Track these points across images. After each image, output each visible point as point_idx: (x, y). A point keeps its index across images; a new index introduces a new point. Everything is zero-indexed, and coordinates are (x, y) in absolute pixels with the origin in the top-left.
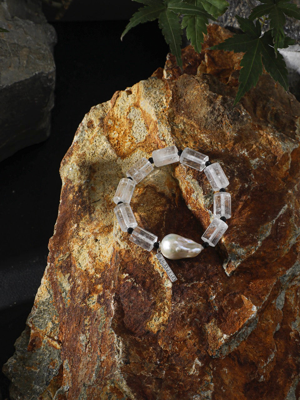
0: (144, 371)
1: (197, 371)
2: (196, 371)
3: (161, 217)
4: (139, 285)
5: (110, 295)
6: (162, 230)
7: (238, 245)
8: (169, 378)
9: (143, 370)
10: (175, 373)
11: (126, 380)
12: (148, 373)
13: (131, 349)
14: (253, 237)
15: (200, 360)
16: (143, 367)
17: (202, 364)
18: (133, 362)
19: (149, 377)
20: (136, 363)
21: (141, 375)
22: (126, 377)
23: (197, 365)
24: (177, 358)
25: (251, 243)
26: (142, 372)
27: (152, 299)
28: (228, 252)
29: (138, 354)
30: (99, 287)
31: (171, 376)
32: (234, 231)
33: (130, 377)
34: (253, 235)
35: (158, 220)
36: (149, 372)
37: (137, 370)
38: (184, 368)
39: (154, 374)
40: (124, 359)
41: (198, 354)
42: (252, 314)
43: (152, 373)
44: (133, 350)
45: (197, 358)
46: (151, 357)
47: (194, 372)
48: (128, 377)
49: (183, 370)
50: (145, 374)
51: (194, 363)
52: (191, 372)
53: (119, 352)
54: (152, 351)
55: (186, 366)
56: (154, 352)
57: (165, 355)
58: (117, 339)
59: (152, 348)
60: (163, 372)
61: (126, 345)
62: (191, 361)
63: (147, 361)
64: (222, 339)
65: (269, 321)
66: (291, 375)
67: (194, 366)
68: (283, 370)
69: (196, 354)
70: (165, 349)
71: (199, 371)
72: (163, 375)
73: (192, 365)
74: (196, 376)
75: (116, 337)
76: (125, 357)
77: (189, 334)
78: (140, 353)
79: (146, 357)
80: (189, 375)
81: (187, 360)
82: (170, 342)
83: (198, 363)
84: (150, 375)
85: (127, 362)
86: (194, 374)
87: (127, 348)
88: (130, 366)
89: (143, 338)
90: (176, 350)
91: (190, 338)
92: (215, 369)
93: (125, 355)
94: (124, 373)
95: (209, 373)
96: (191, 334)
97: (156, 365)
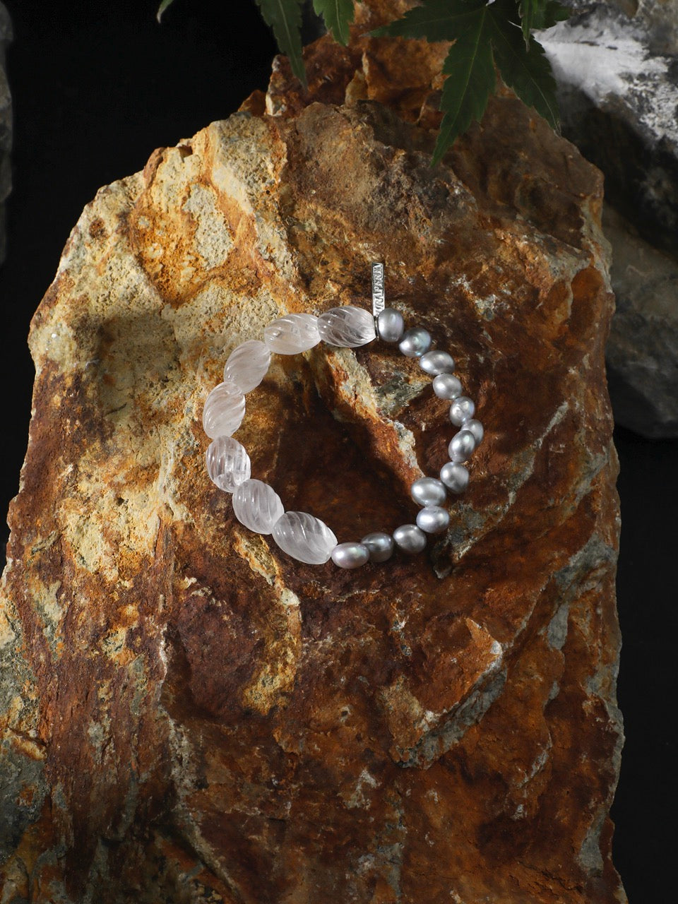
0: (242, 803)
1: (366, 799)
2: (363, 800)
3: (269, 442)
4: (222, 603)
5: (156, 629)
7: (470, 505)
8: (301, 818)
9: (239, 801)
10: (314, 804)
11: (200, 827)
12: (250, 808)
13: (208, 753)
14: (498, 483)
15: (372, 772)
16: (239, 793)
17: (377, 782)
18: (214, 782)
19: (253, 818)
20: (221, 785)
21: (235, 812)
22: (199, 820)
23: (366, 785)
24: (318, 771)
25: (494, 498)
26: (236, 806)
27: (254, 634)
29: (226, 764)
30: (131, 610)
31: (306, 814)
33: (210, 818)
34: (498, 479)
35: (261, 451)
36: (254, 805)
37: (226, 801)
38: (336, 793)
39: (264, 809)
40: (194, 778)
41: (367, 759)
42: (491, 662)
43: (261, 807)
44: (214, 756)
45: (365, 769)
46: (258, 770)
47: (359, 800)
48: (204, 819)
49: (334, 799)
50: (243, 810)
51: (360, 780)
52: (353, 802)
53: (180, 760)
54: (260, 757)
55: (341, 786)
56: (263, 758)
57: (290, 764)
58: (176, 731)
59: (258, 748)
60: (286, 805)
61: (197, 744)
62: (351, 777)
63: (248, 780)
64: (423, 722)
65: (532, 676)
66: (589, 802)
67: (359, 787)
68: (568, 790)
69: (364, 759)
70: (289, 750)
71: (371, 799)
72: (287, 810)
73: (355, 786)
74: (365, 812)
75: (173, 727)
76: (195, 772)
77: (345, 713)
78: (230, 762)
79: (244, 770)
80: (347, 809)
81: (343, 774)
82: (301, 734)
83: (368, 781)
84: (255, 811)
85: (201, 784)
86: (358, 806)
87: (198, 751)
88: (207, 793)
89: (237, 727)
90: (315, 751)
91: (348, 723)
92: (408, 793)
93: (196, 768)
94: (194, 809)
95: (396, 802)
96: (349, 713)
97: (270, 789)
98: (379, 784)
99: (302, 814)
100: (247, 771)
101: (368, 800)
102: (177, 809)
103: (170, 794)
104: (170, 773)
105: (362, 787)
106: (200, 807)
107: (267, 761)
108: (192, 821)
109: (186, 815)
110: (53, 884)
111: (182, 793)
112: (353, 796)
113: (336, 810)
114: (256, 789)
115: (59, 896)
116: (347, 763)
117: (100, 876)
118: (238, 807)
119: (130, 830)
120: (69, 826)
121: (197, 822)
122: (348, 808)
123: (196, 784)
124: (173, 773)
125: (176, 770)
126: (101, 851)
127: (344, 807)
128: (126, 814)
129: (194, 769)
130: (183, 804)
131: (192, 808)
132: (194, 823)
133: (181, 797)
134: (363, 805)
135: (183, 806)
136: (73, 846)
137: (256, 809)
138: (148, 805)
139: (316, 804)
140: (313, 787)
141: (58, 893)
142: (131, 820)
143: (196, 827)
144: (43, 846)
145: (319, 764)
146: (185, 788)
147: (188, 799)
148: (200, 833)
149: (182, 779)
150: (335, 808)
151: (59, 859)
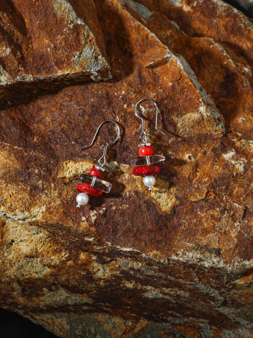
0: (231, 232)
1: (241, 160)
2: (241, 162)
3: (6, 150)
4: (103, 207)
6: (26, 154)
7: (78, 53)
8: (244, 200)
9: (229, 232)
10: (236, 190)
11: (243, 260)
12: (235, 228)
13: (199, 243)
14: (69, 29)
15: (226, 152)
16: (225, 232)
17: (232, 151)
18: (217, 244)
19: (241, 228)
20: (219, 241)
21: (236, 237)
22: (240, 260)
23: (233, 158)
24: (219, 183)
25: (78, 34)
26: (233, 235)
27: (129, 194)
28: (85, 71)
29: (206, 234)
31: (241, 196)
32: (55, 53)
33: (239, 253)
34: (66, 28)
35: (10, 155)
36: (233, 225)
37: (229, 240)
38: (233, 176)
39: (237, 219)
40: (213, 255)
41: (218, 153)
42: (176, 63)
43: (235, 222)
44: (201, 240)
45: (223, 155)
46: (212, 216)
47: (241, 164)
48: (239, 257)
49: (236, 178)
50: (236, 232)
51: (229, 160)
52: (241, 168)
53: (201, 260)
54: (205, 213)
55: (231, 172)
56: (206, 211)
57: (212, 197)
58: (181, 257)
59: (199, 213)
60: (236, 206)
61: (193, 248)
62: (226, 165)
63: (218, 224)
64: (205, 114)
65: (168, 35)
66: (241, 27)
67: (233, 162)
68: (232, 36)
69: (217, 154)
70: (204, 195)
71: (241, 157)
72: (239, 207)
73: (231, 164)
74: (247, 163)
75: (178, 258)
76: (210, 254)
77: (190, 158)
78: (205, 232)
79: (212, 225)
80: (243, 173)
81: (224, 169)
82: (197, 186)
83: (231, 156)
84: (238, 226)
85: (218, 253)
86: (244, 165)
87: (198, 248)
88: (223, 250)
89: (183, 221)
90: (208, 181)
91: (195, 157)
92: (240, 135)
93: (208, 253)
94: (233, 261)
95: (244, 143)
96: (190, 155)
97: (225, 213)
98: (233, 150)
99: (242, 199)
100: (213, 223)
101: (242, 159)
102: (230, 270)
103: (218, 270)
104: (206, 268)
105: (233, 160)
106: (232, 257)
107: (208, 210)
108: (240, 264)
109: (236, 266)
110: (224, 336)
111: (221, 265)
112: (237, 166)
113: (242, 178)
114: (224, 221)
115: (232, 335)
116: (218, 165)
117: (235, 313)
118: (233, 234)
119: (221, 294)
120: (196, 320)
121: (241, 261)
122: (243, 171)
123: (218, 255)
124: (207, 266)
125: (205, 264)
126: (223, 310)
127: (242, 173)
128: (212, 293)
129: (208, 254)
130: (228, 266)
131: (232, 262)
132: (241, 263)
133: (224, 266)
134: (244, 163)
135: (229, 266)
136: (208, 321)
137: (236, 224)
138: (214, 281)
139: (236, 189)
140: (227, 188)
141: (230, 335)
142: (217, 292)
143: (244, 262)
144: (198, 335)
145: (216, 181)
146: (219, 262)
147: (226, 263)
148: (247, 261)
149: (213, 263)
150: (242, 179)
151: (211, 329)
